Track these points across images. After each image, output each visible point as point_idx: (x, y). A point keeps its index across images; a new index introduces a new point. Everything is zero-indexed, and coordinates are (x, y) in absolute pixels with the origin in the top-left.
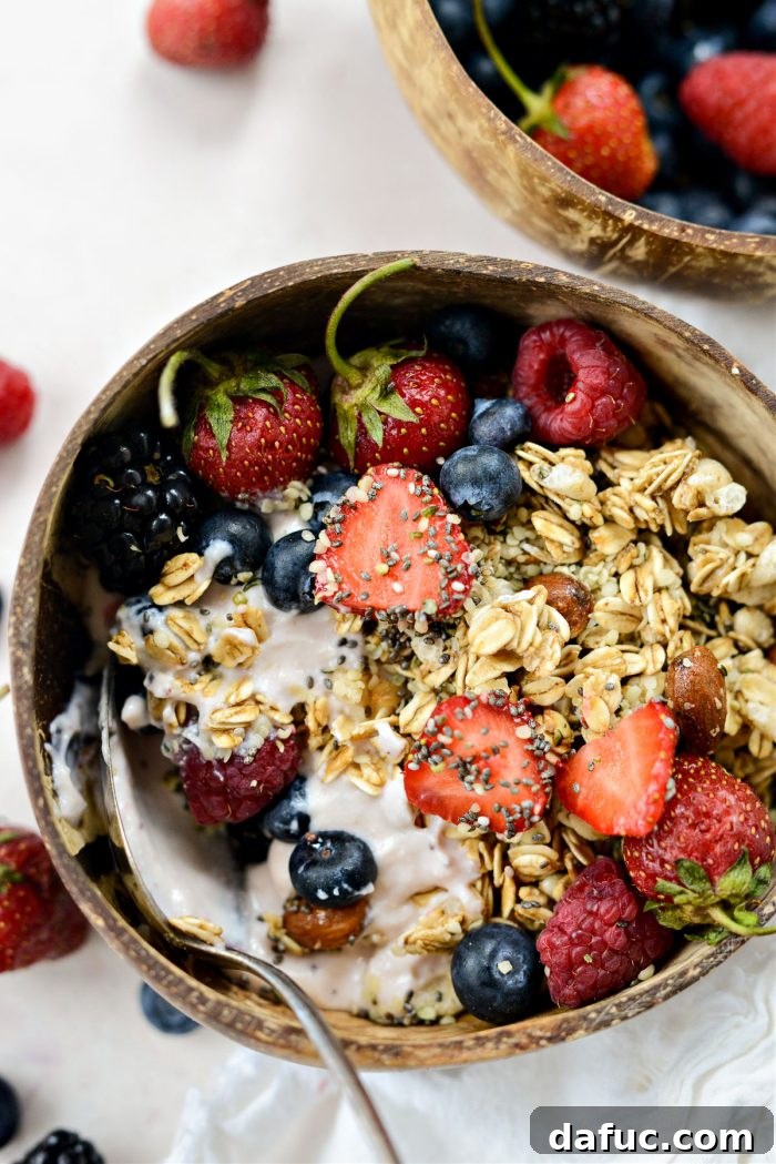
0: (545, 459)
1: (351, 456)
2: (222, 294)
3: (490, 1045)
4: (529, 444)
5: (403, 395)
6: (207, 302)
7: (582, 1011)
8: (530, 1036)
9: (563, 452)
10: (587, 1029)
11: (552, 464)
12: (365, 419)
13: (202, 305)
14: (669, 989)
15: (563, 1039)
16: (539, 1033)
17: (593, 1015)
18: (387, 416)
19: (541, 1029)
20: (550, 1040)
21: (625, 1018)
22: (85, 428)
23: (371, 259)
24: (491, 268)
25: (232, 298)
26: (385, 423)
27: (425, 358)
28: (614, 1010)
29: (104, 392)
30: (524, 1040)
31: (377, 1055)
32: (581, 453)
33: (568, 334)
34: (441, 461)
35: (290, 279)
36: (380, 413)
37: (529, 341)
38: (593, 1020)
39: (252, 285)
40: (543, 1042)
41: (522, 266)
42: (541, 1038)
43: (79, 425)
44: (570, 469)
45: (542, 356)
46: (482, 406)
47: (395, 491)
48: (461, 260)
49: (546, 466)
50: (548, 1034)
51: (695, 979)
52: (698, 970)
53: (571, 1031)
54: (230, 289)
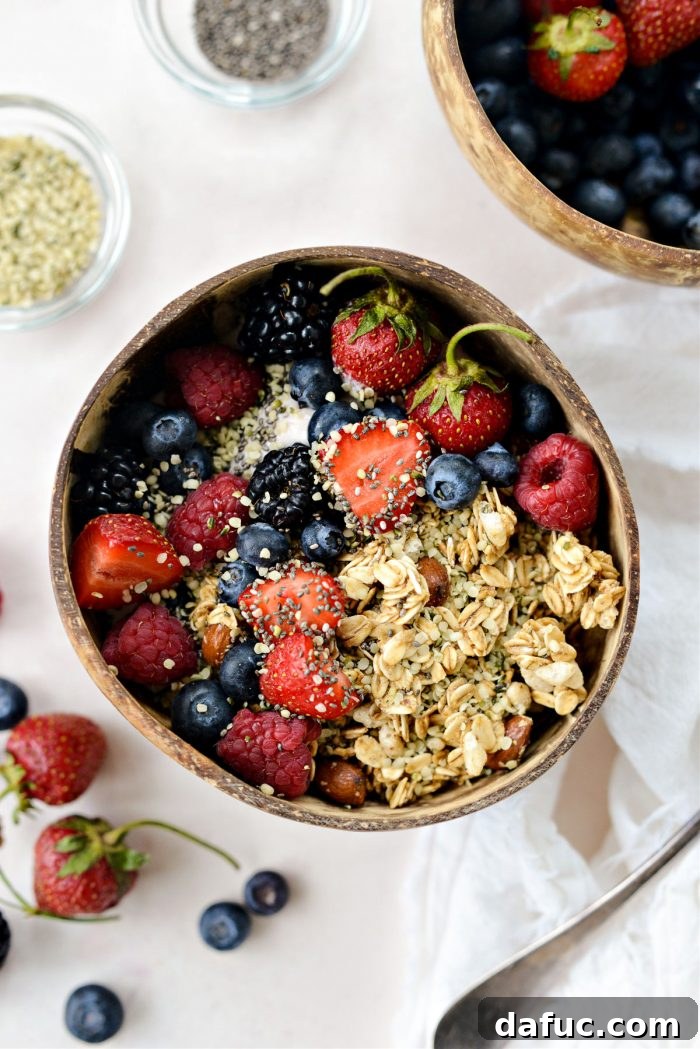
0: (495, 504)
1: (413, 407)
2: (422, 260)
3: (167, 741)
4: (494, 489)
5: (466, 402)
6: (410, 257)
7: (225, 773)
8: (190, 757)
9: (508, 510)
10: (218, 783)
11: (496, 510)
12: (437, 395)
13: (406, 256)
14: (277, 808)
15: (203, 776)
16: (195, 761)
17: (229, 780)
18: (448, 405)
19: (198, 760)
20: (197, 769)
21: (242, 798)
22: (289, 257)
23: (512, 318)
24: (566, 382)
25: (424, 268)
26: (443, 407)
27: (498, 395)
28: (241, 789)
29: (317, 249)
30: (185, 756)
31: (112, 687)
32: (515, 519)
33: (577, 455)
34: (443, 451)
35: (462, 287)
36: (446, 400)
37: (555, 440)
38: (226, 782)
39: (440, 271)
40: (192, 766)
41: (583, 398)
42: (194, 764)
43: (288, 253)
44: (499, 520)
45: (555, 453)
46: (497, 449)
47: (410, 445)
48: (555, 364)
49: (491, 507)
50: (199, 766)
51: (293, 818)
52: (300, 815)
53: (211, 776)
54: (429, 262)
